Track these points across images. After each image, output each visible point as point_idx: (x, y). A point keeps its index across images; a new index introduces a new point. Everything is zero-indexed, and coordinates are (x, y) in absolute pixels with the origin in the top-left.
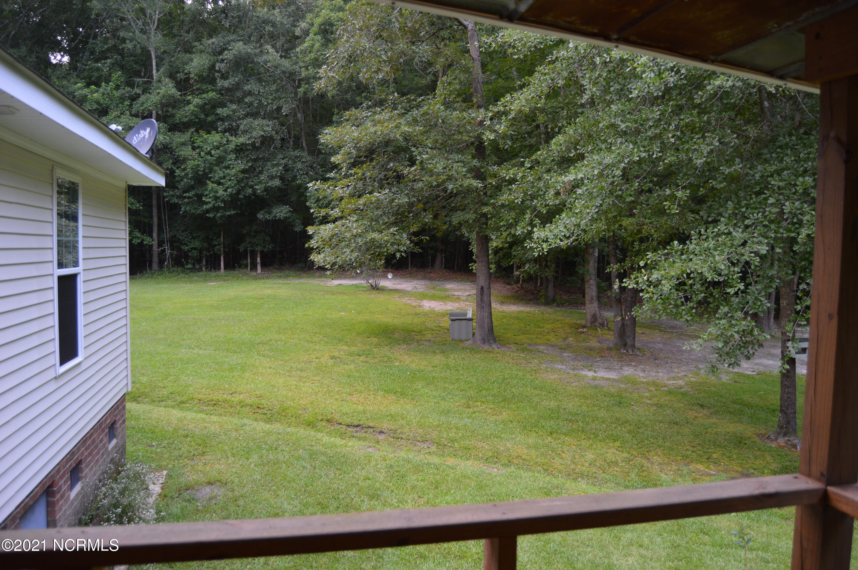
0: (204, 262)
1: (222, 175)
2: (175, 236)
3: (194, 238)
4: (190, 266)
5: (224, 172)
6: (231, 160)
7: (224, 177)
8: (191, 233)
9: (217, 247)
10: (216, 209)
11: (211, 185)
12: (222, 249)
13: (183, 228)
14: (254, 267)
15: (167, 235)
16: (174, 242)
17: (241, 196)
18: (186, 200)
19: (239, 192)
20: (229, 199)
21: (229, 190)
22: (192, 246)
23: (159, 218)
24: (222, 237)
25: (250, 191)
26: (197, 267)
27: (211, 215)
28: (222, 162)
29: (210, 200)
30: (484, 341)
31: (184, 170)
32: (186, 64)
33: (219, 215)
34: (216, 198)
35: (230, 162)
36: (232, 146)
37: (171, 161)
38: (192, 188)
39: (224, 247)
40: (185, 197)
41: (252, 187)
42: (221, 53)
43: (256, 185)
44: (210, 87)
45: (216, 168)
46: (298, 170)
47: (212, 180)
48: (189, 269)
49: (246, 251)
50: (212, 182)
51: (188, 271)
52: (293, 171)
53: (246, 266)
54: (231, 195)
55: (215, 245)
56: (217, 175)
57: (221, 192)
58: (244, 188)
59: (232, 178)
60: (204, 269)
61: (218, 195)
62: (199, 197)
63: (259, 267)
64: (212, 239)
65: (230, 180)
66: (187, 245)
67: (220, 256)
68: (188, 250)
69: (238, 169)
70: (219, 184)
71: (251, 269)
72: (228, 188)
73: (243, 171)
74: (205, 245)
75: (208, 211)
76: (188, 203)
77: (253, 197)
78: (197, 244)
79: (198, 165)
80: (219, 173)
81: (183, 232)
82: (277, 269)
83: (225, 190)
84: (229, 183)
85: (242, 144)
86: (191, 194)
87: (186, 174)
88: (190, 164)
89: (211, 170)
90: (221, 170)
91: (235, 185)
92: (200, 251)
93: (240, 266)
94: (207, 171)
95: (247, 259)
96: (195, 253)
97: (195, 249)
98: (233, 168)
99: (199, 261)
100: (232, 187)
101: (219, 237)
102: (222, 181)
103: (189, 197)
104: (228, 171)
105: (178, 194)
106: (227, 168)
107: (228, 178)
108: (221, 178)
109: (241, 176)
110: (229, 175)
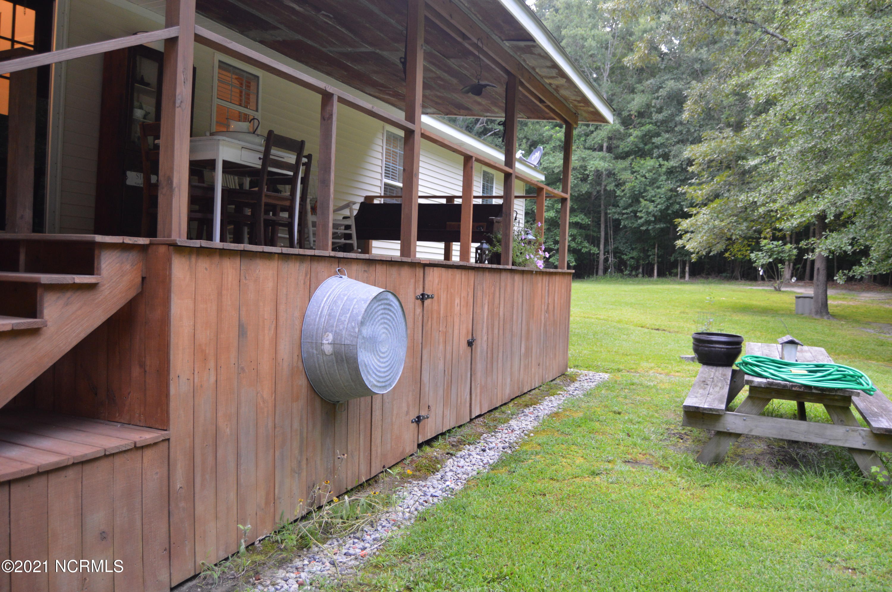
0: (641, 270)
1: (653, 194)
2: (617, 248)
3: (633, 249)
4: (627, 272)
5: (655, 191)
6: (662, 181)
7: (655, 196)
8: (631, 245)
9: (651, 257)
10: (648, 222)
11: (643, 203)
12: (656, 259)
13: (624, 241)
14: (683, 276)
15: (611, 248)
16: (617, 252)
17: (670, 212)
18: (625, 216)
19: (667, 208)
20: (659, 214)
21: (659, 206)
22: (631, 255)
23: (606, 234)
24: (656, 249)
25: (677, 207)
26: (634, 273)
27: (644, 228)
28: (654, 183)
29: (643, 215)
30: (817, 313)
31: (623, 191)
32: (629, 103)
33: (650, 227)
34: (648, 213)
35: (660, 182)
36: (664, 169)
37: (614, 184)
38: (630, 205)
39: (658, 257)
40: (624, 214)
41: (679, 203)
42: (657, 91)
43: (683, 201)
44: (648, 120)
45: (648, 188)
47: (645, 198)
48: (626, 275)
49: (676, 261)
50: (646, 200)
51: (625, 277)
53: (676, 275)
54: (661, 211)
55: (650, 256)
56: (649, 194)
57: (651, 207)
58: (672, 204)
59: (662, 196)
60: (640, 275)
61: (650, 210)
62: (635, 212)
63: (687, 275)
64: (648, 251)
65: (660, 198)
66: (626, 255)
67: (654, 265)
68: (627, 260)
69: (667, 188)
70: (651, 201)
71: (681, 278)
72: (658, 204)
73: (672, 190)
74: (642, 255)
75: (642, 225)
76: (627, 218)
77: (680, 212)
78: (635, 254)
79: (634, 186)
80: (651, 192)
81: (624, 244)
82: (703, 277)
83: (656, 207)
84: (659, 200)
85: (672, 167)
86: (628, 211)
87: (625, 194)
88: (628, 186)
89: (645, 191)
90: (653, 190)
91: (664, 202)
92: (638, 260)
93: (670, 274)
94: (642, 191)
95: (677, 268)
96: (632, 262)
97: (632, 258)
98: (663, 188)
99: (636, 268)
100: (662, 204)
101: (654, 248)
102: (653, 199)
103: (627, 213)
104: (659, 190)
105: (619, 211)
106: (659, 187)
107: (658, 196)
108: (652, 196)
109: (670, 194)
110: (659, 193)
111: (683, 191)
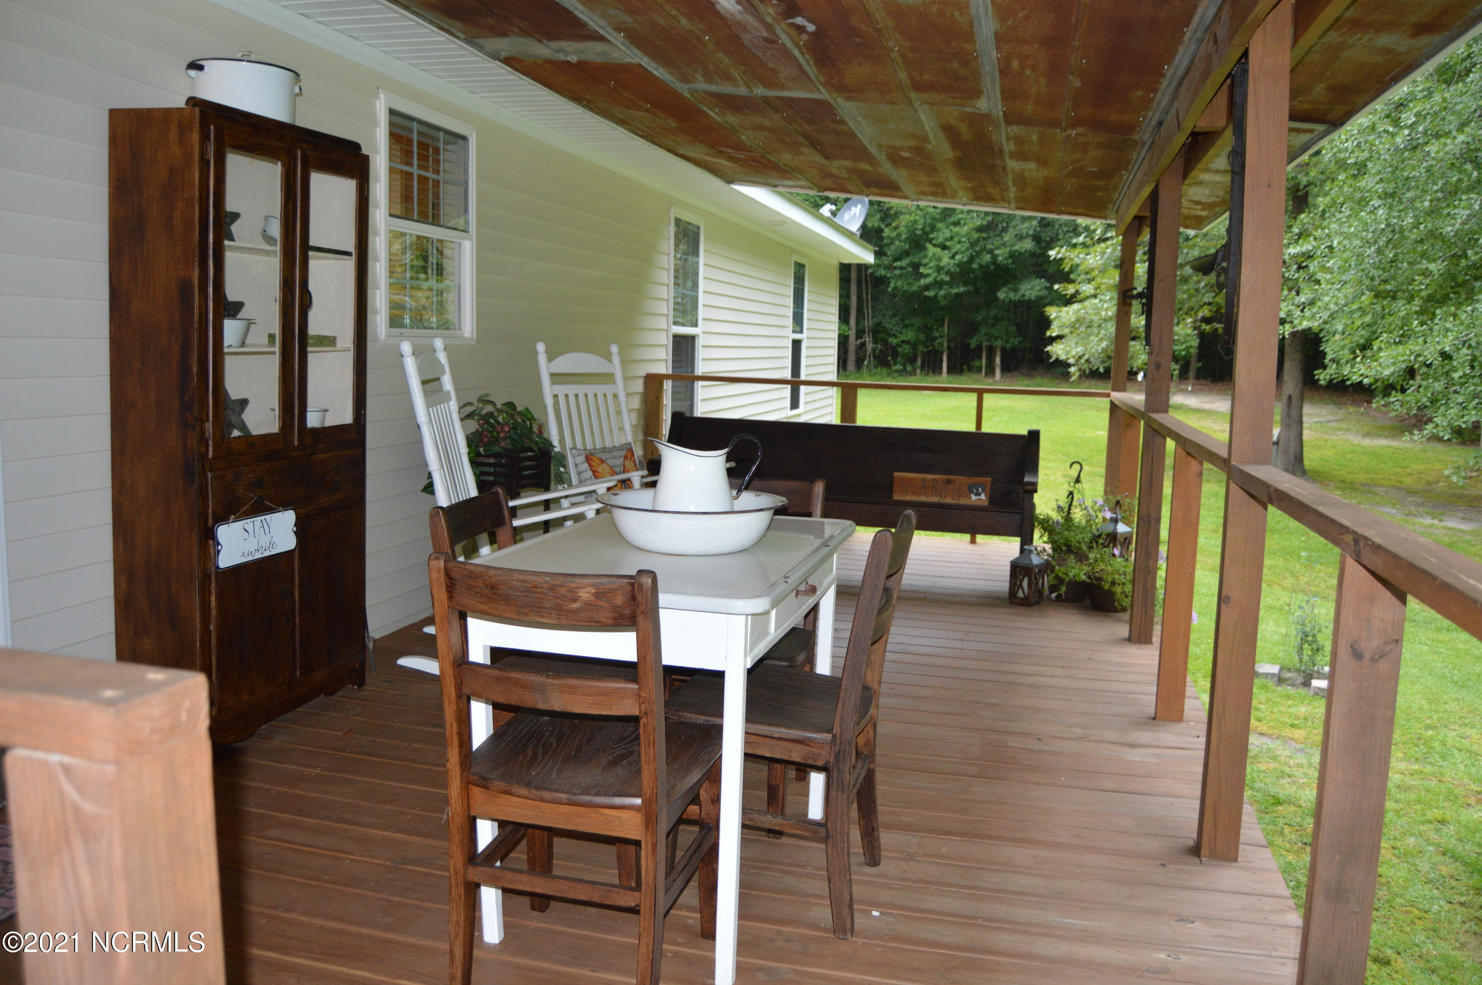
0: (919, 363)
1: (948, 234)
2: (879, 324)
3: (906, 327)
4: (899, 367)
5: (951, 231)
7: (952, 238)
8: (903, 320)
9: (939, 340)
10: (938, 284)
11: (931, 250)
12: (945, 344)
13: (890, 312)
14: (990, 372)
15: (868, 323)
16: (878, 332)
17: (975, 266)
18: (897, 272)
19: (971, 260)
20: (958, 270)
21: (958, 257)
22: (903, 338)
23: (859, 298)
24: (946, 326)
25: (988, 257)
26: (909, 368)
27: (931, 293)
28: (950, 216)
29: (930, 271)
31: (896, 228)
33: (942, 293)
34: (939, 269)
35: (960, 216)
37: (878, 216)
38: (907, 254)
39: (949, 341)
40: (896, 268)
41: (991, 252)
43: (997, 249)
45: (940, 225)
46: (1061, 226)
47: (934, 242)
48: (897, 371)
49: (979, 347)
50: (935, 245)
51: (896, 375)
52: (1053, 226)
53: (979, 370)
54: (960, 265)
55: (936, 338)
56: (941, 236)
57: (946, 261)
58: (979, 253)
59: (963, 239)
60: (918, 371)
61: (942, 264)
62: (916, 266)
63: (998, 371)
64: (932, 329)
65: (959, 242)
66: (896, 337)
67: (942, 353)
68: (897, 345)
69: (971, 226)
70: (944, 247)
71: (986, 375)
72: (956, 254)
73: (980, 229)
74: (922, 337)
75: (927, 288)
76: (900, 276)
77: (992, 267)
78: (910, 335)
79: (915, 222)
80: (943, 233)
81: (891, 317)
82: (1024, 375)
83: (953, 257)
84: (959, 246)
86: (904, 263)
87: (899, 235)
88: (904, 220)
89: (933, 229)
90: (947, 228)
91: (967, 249)
92: (914, 346)
93: (971, 369)
94: (928, 229)
95: (980, 358)
96: (907, 349)
97: (907, 342)
98: (965, 224)
99: (912, 360)
100: (962, 253)
101: (942, 325)
102: (948, 244)
103: (901, 268)
104: (958, 229)
105: (886, 262)
106: (957, 224)
107: (956, 239)
108: (947, 240)
109: (976, 235)
110: (958, 234)
111: (1060, 256)
